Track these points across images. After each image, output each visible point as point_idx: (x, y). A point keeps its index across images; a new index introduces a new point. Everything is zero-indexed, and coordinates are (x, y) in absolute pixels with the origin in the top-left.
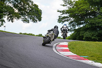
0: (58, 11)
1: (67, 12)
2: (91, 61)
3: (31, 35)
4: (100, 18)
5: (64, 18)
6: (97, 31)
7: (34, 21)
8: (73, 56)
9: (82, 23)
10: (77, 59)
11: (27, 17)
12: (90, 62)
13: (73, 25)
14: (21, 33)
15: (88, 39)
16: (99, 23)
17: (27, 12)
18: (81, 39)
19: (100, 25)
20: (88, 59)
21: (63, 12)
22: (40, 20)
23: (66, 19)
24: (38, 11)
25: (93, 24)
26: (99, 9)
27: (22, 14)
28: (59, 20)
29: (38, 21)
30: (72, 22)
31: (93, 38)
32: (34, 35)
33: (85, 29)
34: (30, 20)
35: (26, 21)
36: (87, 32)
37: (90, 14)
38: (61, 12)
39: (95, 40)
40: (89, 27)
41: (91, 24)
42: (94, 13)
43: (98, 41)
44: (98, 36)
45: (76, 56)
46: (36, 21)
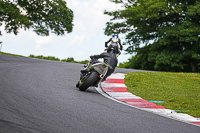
0: (106, 13)
1: (123, 14)
2: (169, 111)
3: (53, 58)
4: (188, 27)
5: (117, 25)
6: (182, 52)
7: (58, 31)
8: (134, 100)
9: (153, 37)
10: (142, 106)
11: (44, 24)
12: (167, 112)
13: (135, 41)
14: (32, 56)
15: (164, 68)
16: (185, 36)
17: (44, 15)
18: (150, 67)
19: (187, 39)
20: (164, 106)
21: (115, 14)
22: (70, 30)
23: (122, 28)
24: (65, 12)
25: (175, 37)
26: (185, 9)
27: (35, 19)
28: (106, 30)
29: (66, 32)
30: (132, 34)
31: (173, 65)
32: (57, 59)
33: (158, 48)
34: (49, 29)
35: (41, 31)
36: (163, 54)
37: (167, 19)
38: (110, 14)
39: (177, 70)
40: (165, 43)
41: (169, 38)
42: (175, 17)
43: (183, 71)
44: (182, 61)
45: (140, 101)
46: (62, 31)
